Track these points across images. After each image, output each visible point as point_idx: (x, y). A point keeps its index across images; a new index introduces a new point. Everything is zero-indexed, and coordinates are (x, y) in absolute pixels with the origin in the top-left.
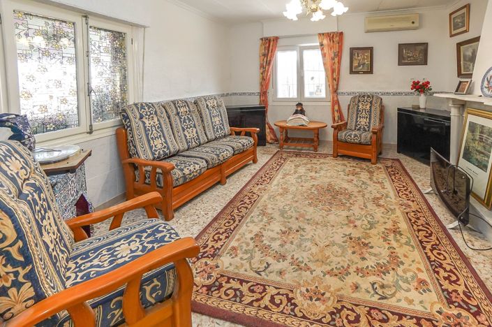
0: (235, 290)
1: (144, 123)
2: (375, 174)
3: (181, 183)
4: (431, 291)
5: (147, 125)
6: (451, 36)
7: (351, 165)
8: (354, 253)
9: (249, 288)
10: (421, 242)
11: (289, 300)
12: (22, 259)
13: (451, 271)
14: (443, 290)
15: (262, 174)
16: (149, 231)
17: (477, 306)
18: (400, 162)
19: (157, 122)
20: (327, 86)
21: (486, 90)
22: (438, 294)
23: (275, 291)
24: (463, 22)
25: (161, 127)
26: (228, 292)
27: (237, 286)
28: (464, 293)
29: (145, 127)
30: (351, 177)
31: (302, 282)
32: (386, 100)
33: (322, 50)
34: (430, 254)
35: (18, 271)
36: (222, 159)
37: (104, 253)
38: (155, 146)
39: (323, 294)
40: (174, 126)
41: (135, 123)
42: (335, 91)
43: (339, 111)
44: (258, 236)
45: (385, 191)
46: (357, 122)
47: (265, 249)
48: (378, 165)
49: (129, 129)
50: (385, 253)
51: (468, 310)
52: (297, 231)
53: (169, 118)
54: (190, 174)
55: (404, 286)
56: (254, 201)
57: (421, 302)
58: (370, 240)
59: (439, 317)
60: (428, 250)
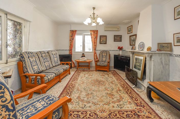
0: (77, 115)
1: (30, 60)
2: (109, 75)
3: (47, 82)
4: (132, 104)
5: (31, 60)
6: (128, 34)
7: (102, 73)
8: (110, 98)
9: (81, 113)
10: (127, 92)
11: (95, 114)
12: (12, 108)
13: (136, 98)
14: (135, 103)
15: (73, 77)
16: (46, 98)
17: (143, 105)
18: (115, 71)
19: (35, 60)
20: (93, 48)
21: (139, 49)
22: (134, 104)
23: (90, 113)
24: (131, 30)
25: (36, 61)
26: (75, 116)
27: (77, 113)
28: (140, 103)
29: (30, 61)
30: (102, 77)
31: (97, 108)
32: (111, 53)
33: (91, 36)
34: (130, 95)
35: (10, 114)
36: (60, 73)
37: (31, 107)
38: (35, 69)
39: (105, 110)
40: (41, 61)
41: (26, 59)
42: (95, 49)
43: (96, 56)
44: (79, 97)
45: (113, 80)
46: (102, 59)
47: (82, 101)
48: (109, 72)
49: (24, 62)
50: (118, 96)
51: (142, 106)
52: (91, 94)
53: (39, 58)
54: (50, 78)
55: (126, 104)
56: (74, 87)
57: (131, 107)
58: (113, 93)
59: (136, 110)
60: (129, 94)
